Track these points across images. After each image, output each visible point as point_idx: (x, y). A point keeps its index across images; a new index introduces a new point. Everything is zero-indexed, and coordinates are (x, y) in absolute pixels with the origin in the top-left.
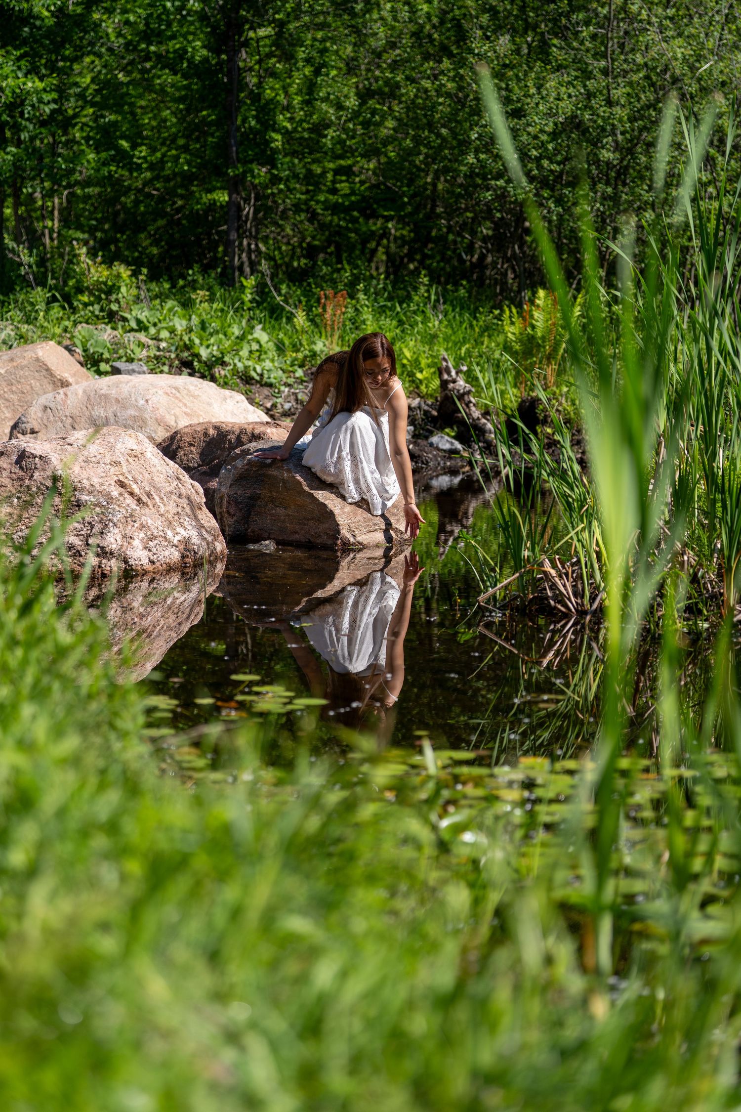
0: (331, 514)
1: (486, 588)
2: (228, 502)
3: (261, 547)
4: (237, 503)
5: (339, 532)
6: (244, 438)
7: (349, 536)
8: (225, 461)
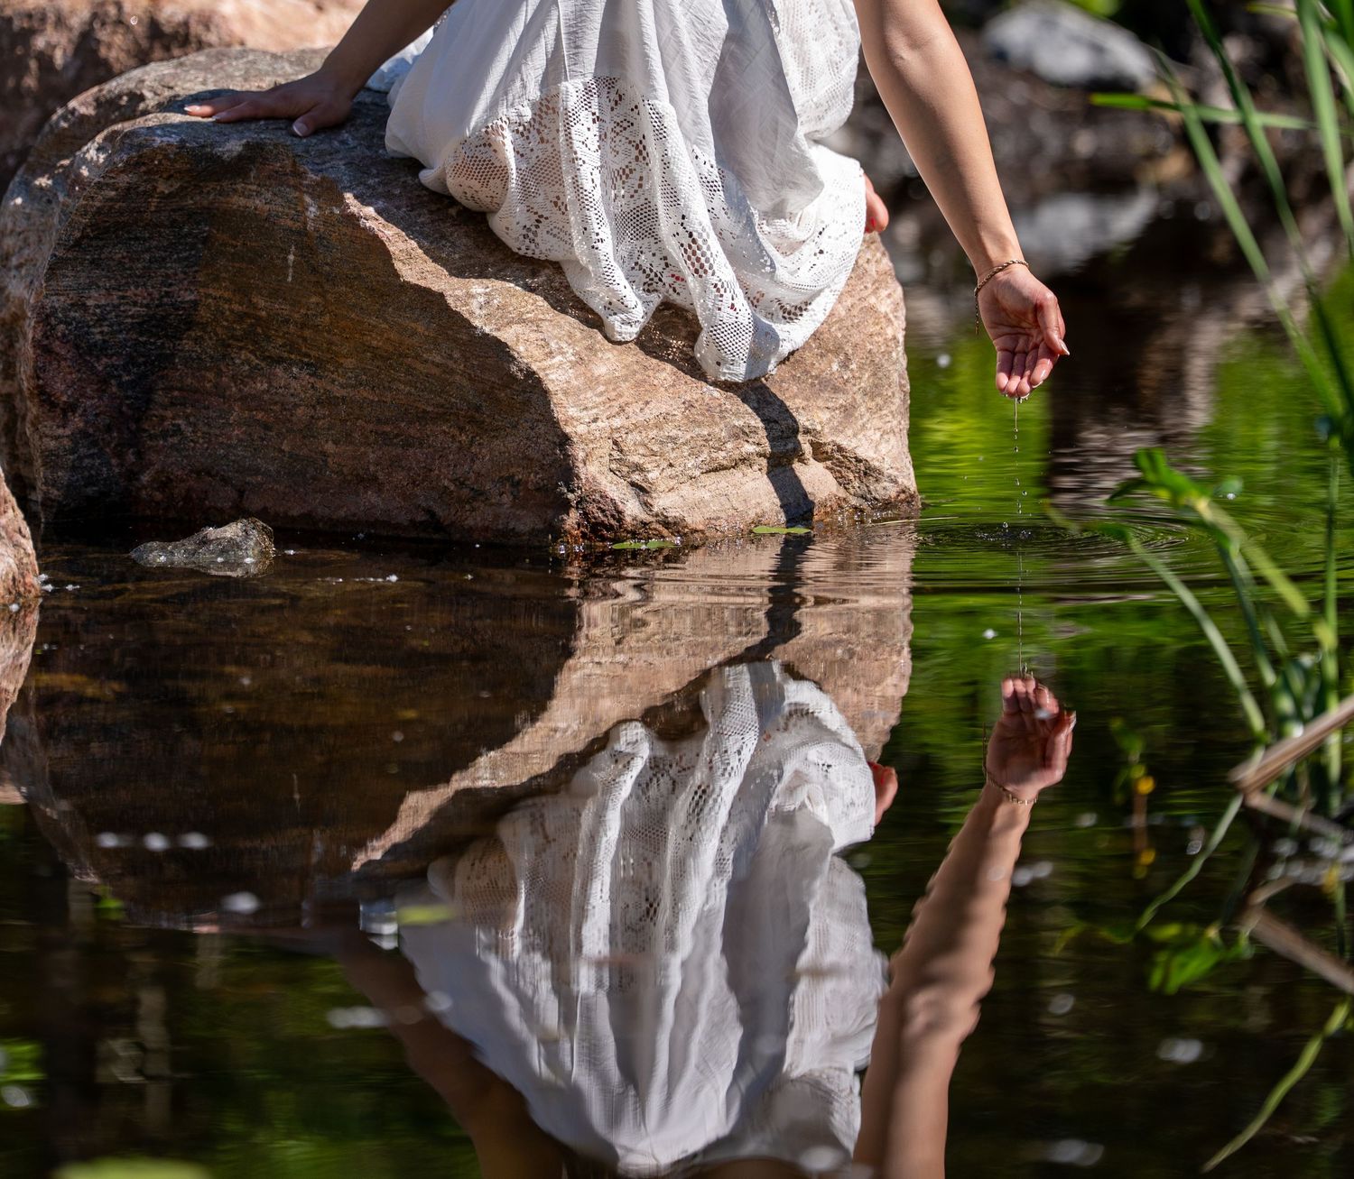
0: (532, 390)
1: (1277, 725)
2: (43, 348)
3: (204, 556)
4: (85, 350)
5: (567, 472)
6: (114, 46)
7: (616, 490)
8: (22, 155)
